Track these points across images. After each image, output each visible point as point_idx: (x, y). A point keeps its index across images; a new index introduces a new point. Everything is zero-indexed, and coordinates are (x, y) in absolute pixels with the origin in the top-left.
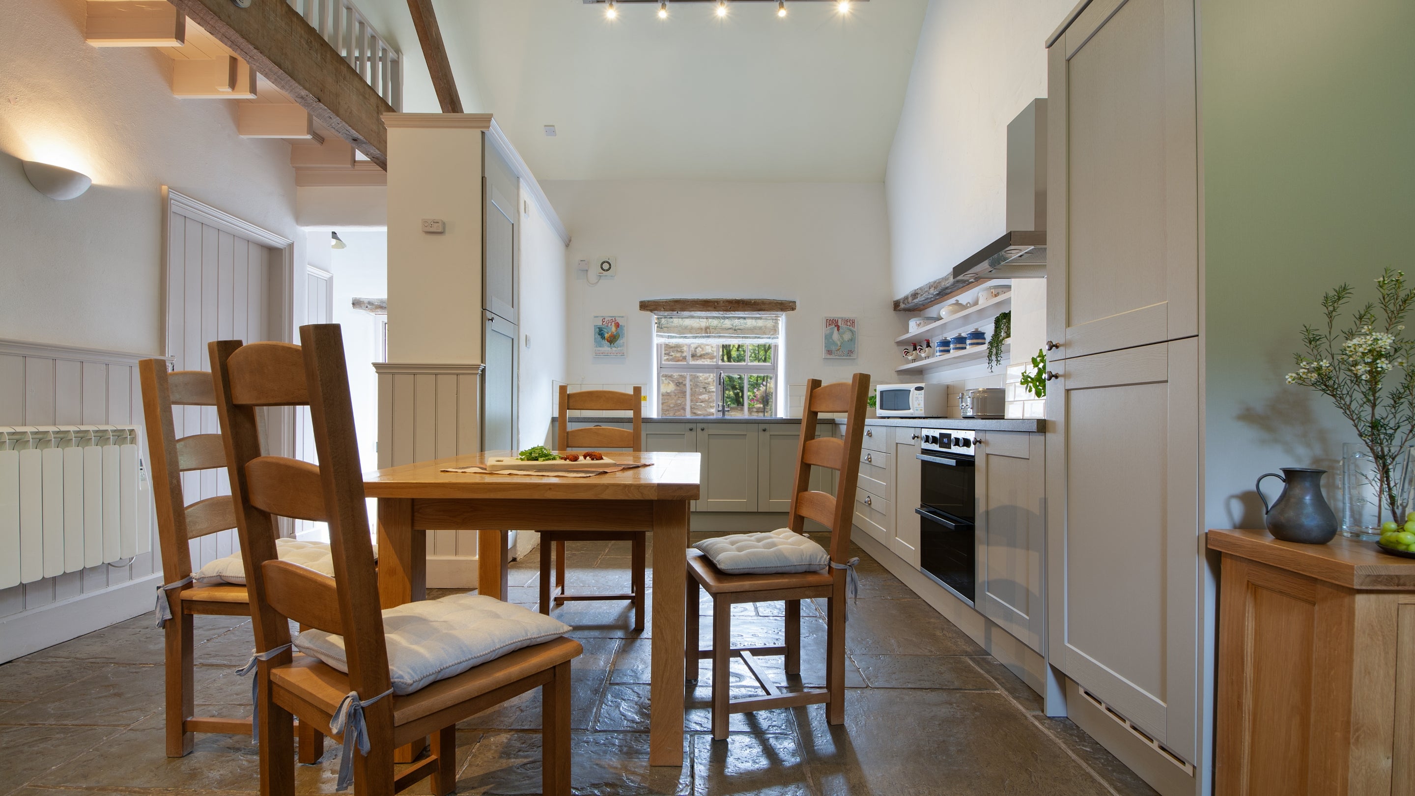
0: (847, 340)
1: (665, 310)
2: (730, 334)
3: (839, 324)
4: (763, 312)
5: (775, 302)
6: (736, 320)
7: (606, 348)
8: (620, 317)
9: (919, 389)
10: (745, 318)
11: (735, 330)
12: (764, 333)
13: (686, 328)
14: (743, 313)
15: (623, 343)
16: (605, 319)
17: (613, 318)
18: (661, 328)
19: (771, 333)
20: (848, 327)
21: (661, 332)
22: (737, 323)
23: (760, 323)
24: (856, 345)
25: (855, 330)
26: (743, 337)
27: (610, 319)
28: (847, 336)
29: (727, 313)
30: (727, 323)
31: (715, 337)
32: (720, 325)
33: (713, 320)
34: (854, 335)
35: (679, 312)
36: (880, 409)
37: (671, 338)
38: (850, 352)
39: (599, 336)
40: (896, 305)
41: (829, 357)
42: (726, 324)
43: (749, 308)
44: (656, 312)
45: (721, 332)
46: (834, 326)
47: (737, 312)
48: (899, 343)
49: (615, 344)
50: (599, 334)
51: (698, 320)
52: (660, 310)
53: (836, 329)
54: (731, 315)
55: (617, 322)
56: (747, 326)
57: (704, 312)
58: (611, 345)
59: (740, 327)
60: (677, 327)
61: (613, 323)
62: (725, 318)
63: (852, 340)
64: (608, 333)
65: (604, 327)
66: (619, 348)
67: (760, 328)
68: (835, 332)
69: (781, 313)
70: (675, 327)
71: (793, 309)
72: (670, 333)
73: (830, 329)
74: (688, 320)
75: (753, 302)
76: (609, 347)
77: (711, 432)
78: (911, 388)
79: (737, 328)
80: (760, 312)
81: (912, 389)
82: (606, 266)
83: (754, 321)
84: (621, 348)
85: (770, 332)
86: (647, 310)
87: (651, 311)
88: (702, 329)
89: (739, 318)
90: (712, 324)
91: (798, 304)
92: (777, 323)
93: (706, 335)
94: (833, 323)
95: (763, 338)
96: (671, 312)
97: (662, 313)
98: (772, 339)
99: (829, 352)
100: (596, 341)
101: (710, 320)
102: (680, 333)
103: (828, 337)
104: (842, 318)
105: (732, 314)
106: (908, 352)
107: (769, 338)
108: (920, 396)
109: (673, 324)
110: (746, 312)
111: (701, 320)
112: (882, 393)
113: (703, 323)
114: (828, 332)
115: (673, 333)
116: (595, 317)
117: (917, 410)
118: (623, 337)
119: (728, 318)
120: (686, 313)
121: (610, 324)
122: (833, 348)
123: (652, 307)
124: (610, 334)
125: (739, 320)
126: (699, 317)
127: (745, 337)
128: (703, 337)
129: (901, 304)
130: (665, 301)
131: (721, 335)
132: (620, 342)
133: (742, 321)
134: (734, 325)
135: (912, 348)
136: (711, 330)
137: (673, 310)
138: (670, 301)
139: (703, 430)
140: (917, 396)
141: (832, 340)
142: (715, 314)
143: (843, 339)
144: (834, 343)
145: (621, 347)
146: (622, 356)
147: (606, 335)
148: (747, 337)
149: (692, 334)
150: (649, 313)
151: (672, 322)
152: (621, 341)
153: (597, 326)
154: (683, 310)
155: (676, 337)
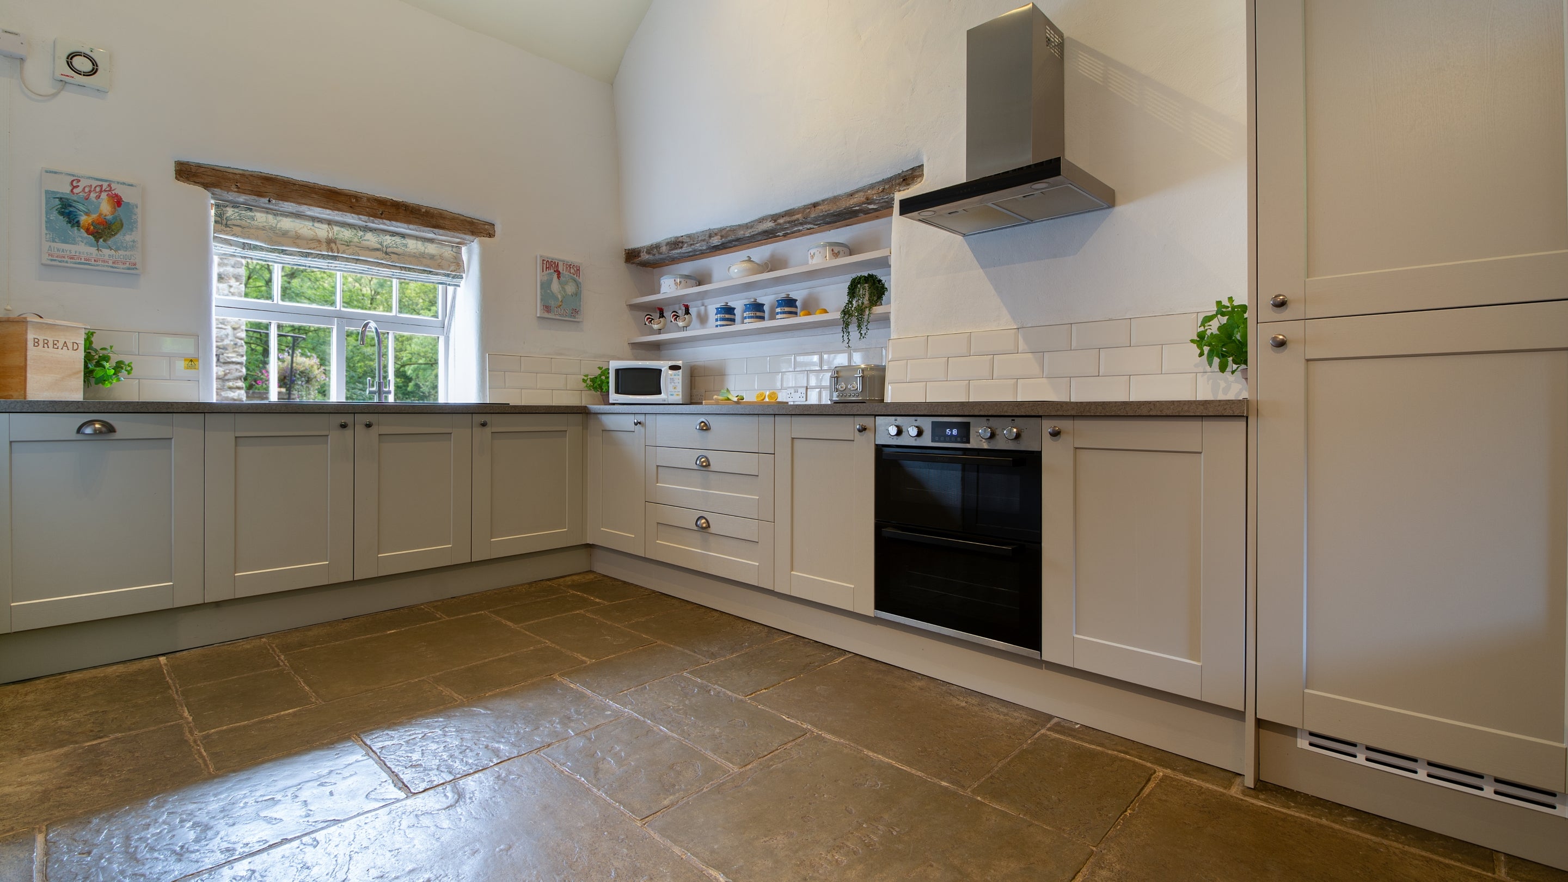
0: (570, 294)
1: (240, 191)
2: (377, 258)
3: (560, 269)
4: (441, 231)
5: (462, 218)
6: (388, 237)
7: (83, 247)
8: (124, 184)
9: (674, 368)
10: (403, 236)
11: (386, 253)
12: (440, 267)
13: (285, 234)
14: (406, 225)
15: (134, 241)
16: (79, 181)
17: (105, 185)
18: (227, 225)
19: (452, 268)
20: (572, 275)
21: (227, 234)
22: (389, 241)
23: (431, 249)
24: (582, 303)
25: (580, 281)
26: (401, 268)
27: (95, 183)
28: (570, 289)
29: (376, 221)
30: (371, 239)
31: (347, 260)
32: (356, 240)
33: (343, 229)
34: (580, 289)
35: (274, 201)
36: (615, 393)
37: (250, 249)
38: (575, 312)
39: (61, 217)
40: (632, 256)
41: (546, 315)
42: (368, 240)
43: (417, 220)
44: (217, 191)
45: (359, 252)
46: (552, 271)
47: (394, 223)
48: (634, 307)
49: (110, 242)
50: (62, 213)
51: (310, 224)
52: (229, 190)
53: (555, 276)
54: (382, 227)
55: (116, 195)
56: (408, 250)
57: (328, 211)
58: (98, 242)
59: (395, 250)
60: (264, 229)
61: (104, 195)
62: (366, 229)
63: (577, 294)
64: (87, 214)
65: (75, 198)
66: (121, 252)
67: (432, 257)
68: (553, 280)
69: (471, 238)
70: (258, 228)
71: (491, 235)
72: (248, 238)
73: (548, 274)
74: (289, 220)
75: (423, 210)
76: (92, 246)
77: (385, 430)
78: (664, 367)
79: (389, 250)
80: (436, 230)
81: (665, 369)
82: (82, 64)
83: (420, 243)
84: (128, 253)
85: (449, 266)
86: (196, 183)
87: (206, 186)
88: (319, 241)
89: (394, 234)
90: (341, 236)
91: (498, 228)
92: (459, 253)
93: (330, 254)
94: (551, 266)
95: (437, 274)
96: (255, 197)
97: (231, 196)
98: (453, 278)
99: (547, 308)
100: (49, 224)
101: (336, 229)
102: (271, 242)
103: (545, 286)
104: (564, 261)
105: (384, 224)
106: (653, 319)
107: (448, 275)
108: (677, 377)
109: (256, 223)
110: (411, 226)
111: (317, 225)
112: (617, 371)
113: (322, 231)
114: (546, 278)
115: (257, 239)
116: (47, 172)
117: (672, 395)
118: (132, 230)
119: (371, 230)
120: (289, 206)
121: (93, 195)
122: (552, 303)
123: (208, 180)
124: (94, 216)
125: (393, 238)
126: (314, 219)
127: (405, 268)
128: (323, 257)
129: (642, 254)
130: (241, 172)
131: (360, 258)
132: (124, 237)
133: (398, 240)
134: (385, 244)
135: (658, 315)
136: (340, 246)
137: (260, 195)
138: (252, 176)
139: (369, 426)
140: (672, 377)
141: (551, 291)
142: (351, 218)
143: (565, 291)
144: (554, 297)
145: (126, 249)
146: (129, 269)
147: (83, 219)
148: (410, 269)
149: (299, 248)
150: (198, 190)
151: (253, 218)
152: (128, 238)
153: (54, 192)
154: (283, 197)
155: (262, 249)
